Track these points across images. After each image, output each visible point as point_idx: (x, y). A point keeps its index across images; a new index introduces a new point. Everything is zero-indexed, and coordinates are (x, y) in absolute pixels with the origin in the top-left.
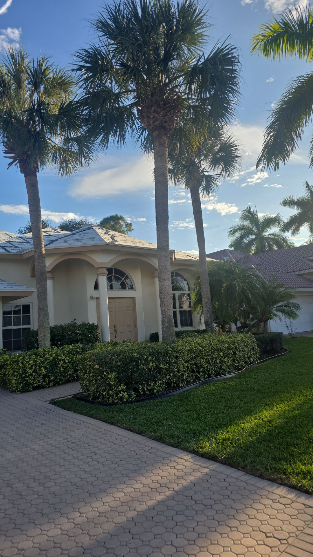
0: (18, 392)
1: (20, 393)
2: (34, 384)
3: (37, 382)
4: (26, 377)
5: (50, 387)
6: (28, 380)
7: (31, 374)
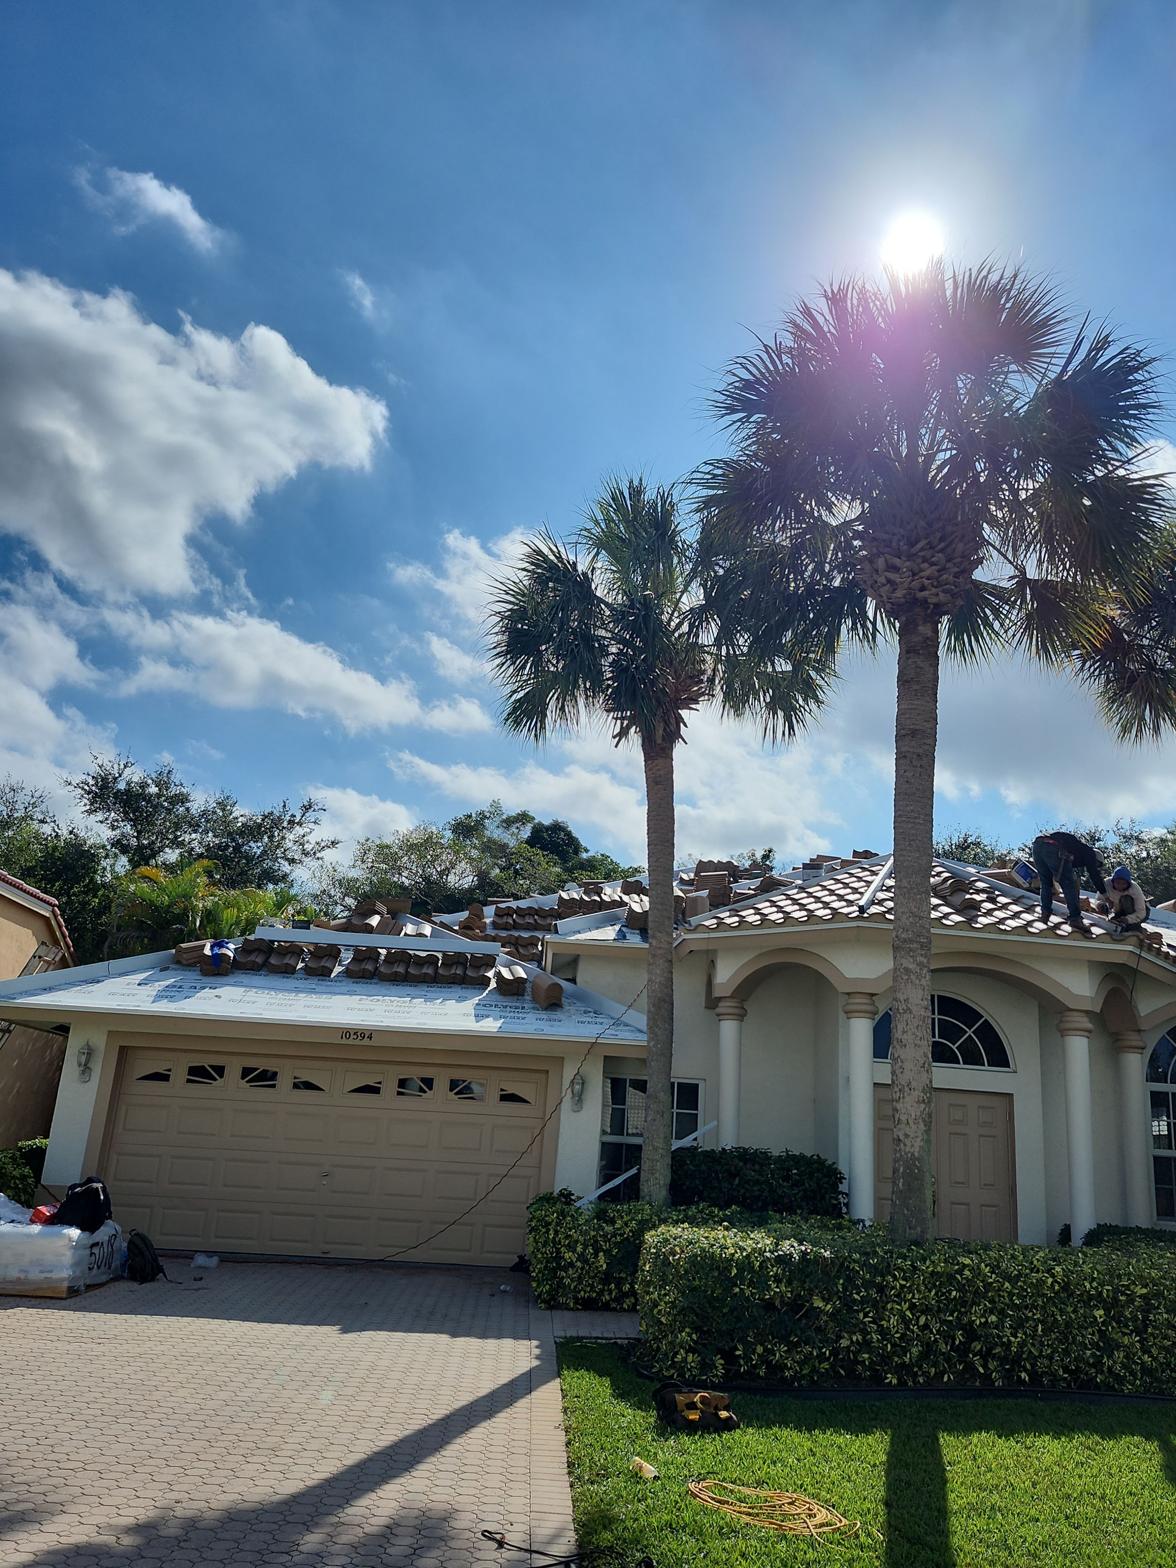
0: (543, 1305)
1: (547, 1309)
2: (580, 1291)
3: (589, 1289)
4: (561, 1270)
5: (625, 1310)
6: (563, 1278)
7: (571, 1264)
